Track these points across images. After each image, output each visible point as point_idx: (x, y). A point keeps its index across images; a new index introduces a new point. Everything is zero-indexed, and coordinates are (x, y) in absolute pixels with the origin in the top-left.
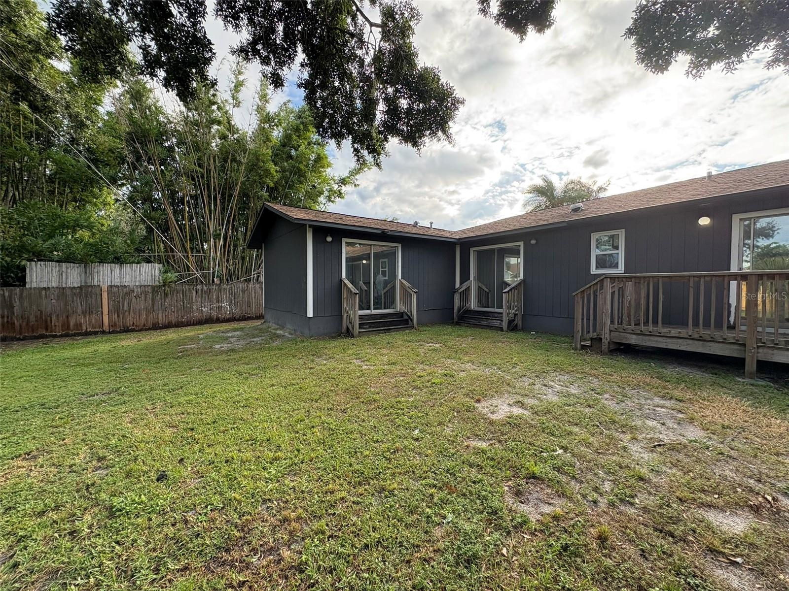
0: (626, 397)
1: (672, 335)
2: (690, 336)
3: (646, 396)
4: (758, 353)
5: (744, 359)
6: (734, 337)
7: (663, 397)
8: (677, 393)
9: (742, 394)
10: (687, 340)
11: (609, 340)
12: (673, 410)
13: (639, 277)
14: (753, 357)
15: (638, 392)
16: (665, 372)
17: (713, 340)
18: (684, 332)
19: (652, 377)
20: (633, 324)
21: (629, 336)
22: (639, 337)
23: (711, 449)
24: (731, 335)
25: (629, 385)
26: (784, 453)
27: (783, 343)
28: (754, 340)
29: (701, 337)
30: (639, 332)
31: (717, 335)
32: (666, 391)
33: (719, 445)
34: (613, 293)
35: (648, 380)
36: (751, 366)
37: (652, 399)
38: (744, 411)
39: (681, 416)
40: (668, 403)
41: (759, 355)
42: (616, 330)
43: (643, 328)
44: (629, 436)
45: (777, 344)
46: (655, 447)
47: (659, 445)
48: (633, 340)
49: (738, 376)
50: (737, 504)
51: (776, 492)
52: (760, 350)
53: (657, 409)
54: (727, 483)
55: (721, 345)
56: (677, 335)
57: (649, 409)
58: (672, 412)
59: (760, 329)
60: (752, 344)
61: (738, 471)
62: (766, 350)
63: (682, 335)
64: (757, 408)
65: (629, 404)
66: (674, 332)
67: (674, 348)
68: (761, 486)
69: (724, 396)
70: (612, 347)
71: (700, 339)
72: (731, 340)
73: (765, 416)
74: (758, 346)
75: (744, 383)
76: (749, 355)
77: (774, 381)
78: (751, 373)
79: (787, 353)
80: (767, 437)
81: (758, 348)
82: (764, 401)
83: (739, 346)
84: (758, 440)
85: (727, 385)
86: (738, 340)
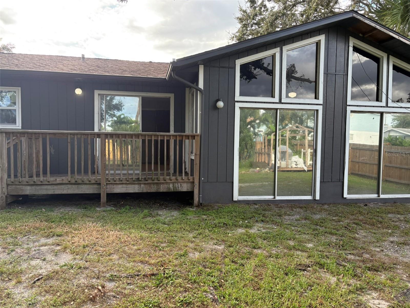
0: (17, 245)
1: (58, 182)
2: (69, 181)
3: (35, 240)
4: (107, 188)
5: (100, 194)
6: (95, 179)
7: (48, 237)
8: (58, 230)
9: (99, 219)
10: (68, 185)
11: (6, 194)
12: (53, 245)
13: (32, 133)
14: (104, 192)
15: (28, 238)
16: (52, 213)
17: (83, 183)
18: (65, 179)
19: (41, 221)
20: (27, 176)
21: (24, 187)
22: (33, 187)
23: (74, 267)
24: (93, 178)
25: (22, 233)
26: (113, 252)
27: (118, 180)
28: (105, 180)
29: (76, 181)
30: (32, 183)
31: (85, 178)
32: (51, 230)
33: (79, 262)
34: (9, 149)
35: (37, 225)
36: (104, 198)
37: (38, 241)
38: (98, 231)
39: (59, 248)
40: (50, 241)
41: (107, 190)
42: (13, 183)
43: (35, 178)
44: (13, 282)
45: (115, 181)
46: (35, 282)
47: (38, 280)
48: (28, 191)
49: (97, 207)
50: (84, 302)
51: (105, 281)
52: (108, 186)
53: (41, 248)
54: (80, 289)
55: (88, 186)
56: (61, 182)
57: (35, 251)
58: (52, 247)
59: (107, 172)
60: (104, 182)
61: (88, 276)
62: (111, 186)
63: (64, 182)
64: (104, 226)
65: (19, 251)
66: (59, 180)
67: (60, 193)
68: (99, 281)
69: (88, 224)
70: (9, 201)
71: (76, 183)
72: (93, 182)
73: (107, 231)
74: (107, 184)
75: (100, 211)
76: (102, 191)
77: (115, 206)
78: (104, 203)
79: (120, 186)
80: (106, 245)
81: (107, 185)
82: (108, 221)
83: (98, 185)
84: (102, 249)
85: (90, 215)
86: (96, 181)
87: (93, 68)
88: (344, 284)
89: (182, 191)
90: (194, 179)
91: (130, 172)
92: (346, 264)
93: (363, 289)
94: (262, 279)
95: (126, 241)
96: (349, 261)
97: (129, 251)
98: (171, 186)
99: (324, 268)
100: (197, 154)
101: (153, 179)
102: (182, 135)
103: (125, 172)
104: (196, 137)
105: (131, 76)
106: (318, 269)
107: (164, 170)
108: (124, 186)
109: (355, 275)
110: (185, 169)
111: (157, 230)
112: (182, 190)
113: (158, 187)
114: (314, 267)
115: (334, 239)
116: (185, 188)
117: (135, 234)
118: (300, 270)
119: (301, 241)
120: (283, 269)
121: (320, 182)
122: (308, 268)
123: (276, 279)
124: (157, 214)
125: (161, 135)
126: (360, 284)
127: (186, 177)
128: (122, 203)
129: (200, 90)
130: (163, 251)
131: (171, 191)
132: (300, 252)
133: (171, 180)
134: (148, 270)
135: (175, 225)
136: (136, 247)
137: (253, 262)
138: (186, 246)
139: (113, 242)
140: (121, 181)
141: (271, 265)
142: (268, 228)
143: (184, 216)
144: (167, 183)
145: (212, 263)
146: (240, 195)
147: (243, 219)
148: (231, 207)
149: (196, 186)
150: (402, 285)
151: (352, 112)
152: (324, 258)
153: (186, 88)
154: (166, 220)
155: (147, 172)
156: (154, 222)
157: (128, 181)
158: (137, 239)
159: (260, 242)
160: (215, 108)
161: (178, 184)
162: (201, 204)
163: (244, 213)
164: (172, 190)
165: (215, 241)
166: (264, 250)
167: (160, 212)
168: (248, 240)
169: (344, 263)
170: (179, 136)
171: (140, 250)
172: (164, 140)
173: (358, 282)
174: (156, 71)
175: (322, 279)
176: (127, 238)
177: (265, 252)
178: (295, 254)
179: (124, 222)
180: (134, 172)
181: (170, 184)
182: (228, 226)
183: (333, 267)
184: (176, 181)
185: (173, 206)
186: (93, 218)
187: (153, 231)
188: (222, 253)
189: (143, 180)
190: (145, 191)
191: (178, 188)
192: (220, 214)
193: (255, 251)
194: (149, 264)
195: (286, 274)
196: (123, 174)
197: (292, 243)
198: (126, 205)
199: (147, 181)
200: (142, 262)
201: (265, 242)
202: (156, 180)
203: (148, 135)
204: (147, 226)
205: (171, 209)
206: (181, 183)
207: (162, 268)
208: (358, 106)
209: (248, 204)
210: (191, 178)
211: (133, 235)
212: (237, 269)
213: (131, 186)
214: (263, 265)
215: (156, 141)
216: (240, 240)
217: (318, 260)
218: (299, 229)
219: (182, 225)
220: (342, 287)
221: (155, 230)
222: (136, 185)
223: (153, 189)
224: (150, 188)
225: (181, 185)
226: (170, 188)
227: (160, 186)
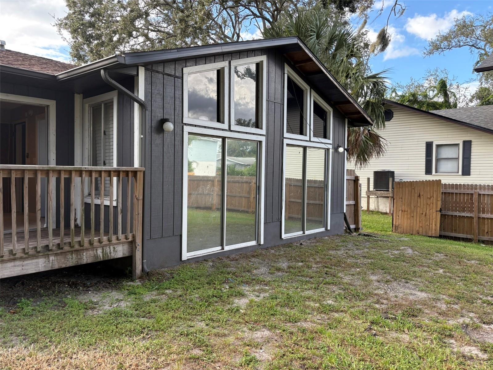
79: (10, 265)
90: (134, 237)
98: (100, 251)
101: (73, 244)
104: (138, 173)
108: (18, 263)
110: (75, 220)
112: (116, 257)
113: (79, 257)
116: (120, 252)
121: (264, 223)
125: (86, 171)
127: (124, 235)
129: (139, 101)
133: (101, 243)
140: (15, 254)
144: (94, 248)
149: (138, 247)
151: (288, 145)
157: (26, 253)
160: (160, 130)
162: (148, 272)
164: (100, 259)
181: (99, 248)
184: (108, 243)
190: (56, 267)
191: (110, 253)
199: (61, 249)
202: (76, 245)
206: (114, 246)
208: (291, 139)
210: (130, 236)
222: (41, 258)
223: (71, 262)
224: (65, 261)
225: (114, 248)
226: (97, 256)
227: (82, 255)
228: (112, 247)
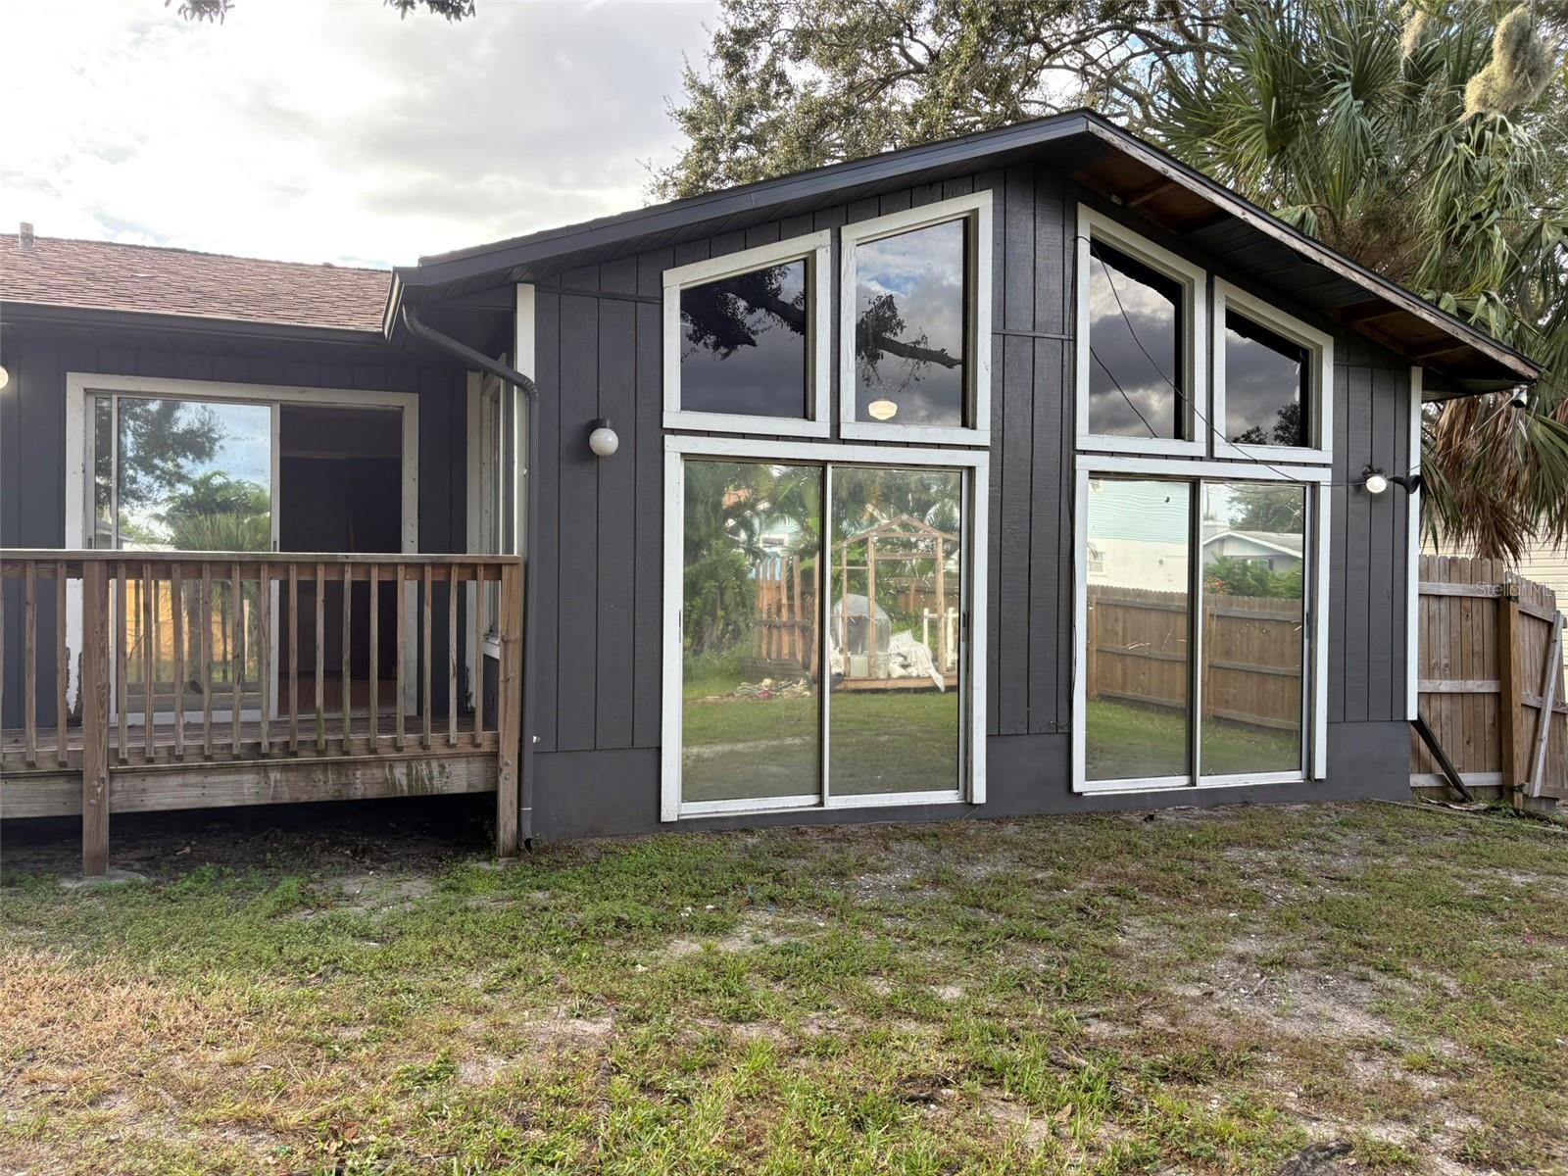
4: (112, 793)
5: (80, 818)
6: (55, 755)
9: (67, 930)
14: (99, 807)
24: (46, 750)
26: (114, 1087)
27: (163, 754)
28: (102, 756)
36: (96, 836)
38: (54, 988)
41: (116, 797)
45: (150, 761)
49: (68, 874)
52: (118, 785)
55: (23, 786)
60: (96, 768)
62: (131, 782)
64: (85, 965)
72: (49, 766)
73: (98, 986)
74: (112, 773)
75: (77, 893)
76: (91, 805)
77: (151, 865)
78: (97, 858)
79: (174, 781)
80: (86, 1052)
81: (111, 778)
82: (110, 938)
83: (68, 782)
84: (61, 1073)
85: (30, 915)
86: (63, 764)
87: (64, 280)
88: (1074, 1147)
89: (446, 792)
90: (496, 741)
91: (222, 716)
92: (1083, 1062)
93: (1147, 1160)
94: (760, 1155)
95: (179, 1030)
96: (1091, 1048)
97: (187, 1078)
98: (400, 773)
99: (1000, 1085)
100: (512, 637)
101: (322, 746)
102: (447, 561)
103: (197, 717)
104: (505, 570)
105: (235, 318)
106: (979, 1089)
107: (367, 704)
108: (192, 779)
109: (1116, 1106)
111: (331, 967)
112: (447, 790)
113: (344, 780)
114: (966, 1083)
115: (1038, 959)
116: (459, 778)
117: (227, 989)
118: (912, 1099)
119: (916, 978)
120: (844, 1105)
121: (988, 736)
122: (944, 1091)
123: (815, 1151)
124: (340, 895)
125: (354, 564)
126: (1132, 1144)
127: (465, 735)
128: (188, 850)
129: (522, 382)
130: (349, 1062)
131: (398, 795)
132: (913, 1025)
133: (399, 749)
134: (270, 1159)
135: (410, 941)
136: (223, 1055)
137: (728, 1082)
138: (451, 1033)
139: (119, 1038)
140: (180, 758)
141: (801, 1090)
142: (793, 929)
143: (453, 897)
144: (381, 762)
145: (559, 1101)
146: (687, 797)
147: (696, 896)
148: (651, 850)
149: (505, 770)
150: (1285, 1134)
151: (1095, 475)
152: (1002, 1042)
153: (469, 374)
154: (375, 919)
155: (294, 715)
156: (319, 930)
157: (209, 758)
158: (234, 1016)
159: (759, 989)
160: (585, 453)
161: (428, 764)
162: (528, 842)
163: (704, 872)
164: (402, 791)
165: (576, 1002)
166: (776, 1024)
167: (352, 886)
168: (710, 985)
169: (1073, 1058)
170: (434, 565)
171: (241, 1064)
172: (368, 584)
173: (1128, 1135)
174: (347, 304)
175: (993, 1133)
176: (187, 1013)
177: (777, 1033)
178: (895, 1034)
179: (182, 939)
180: (236, 715)
181: (397, 764)
182: (635, 933)
183: (1035, 1078)
184: (419, 751)
185: (408, 856)
186: (40, 926)
187: (311, 973)
188: (602, 1054)
189: (276, 751)
190: (286, 797)
191: (431, 779)
192: (607, 882)
193: (740, 1031)
194: (277, 1132)
195: (859, 1125)
196: (188, 726)
197: (882, 987)
198: (202, 861)
199: (294, 754)
200: (243, 1123)
201: (780, 988)
202: (332, 750)
203: (298, 564)
204: (286, 950)
205: (401, 869)
206: (443, 761)
207: (335, 1145)
208: (1112, 454)
209: (720, 832)
210: (484, 737)
211: (216, 998)
212: (658, 1120)
213: (222, 778)
214: (764, 1094)
215: (334, 589)
216: (682, 986)
217: (980, 1053)
218: (911, 927)
219: (442, 938)
220: (1070, 1157)
221: (321, 969)
222: (248, 773)
223: (322, 789)
224: (307, 785)
225: (442, 767)
226: (394, 784)
227: (351, 777)
228: (435, 765)
